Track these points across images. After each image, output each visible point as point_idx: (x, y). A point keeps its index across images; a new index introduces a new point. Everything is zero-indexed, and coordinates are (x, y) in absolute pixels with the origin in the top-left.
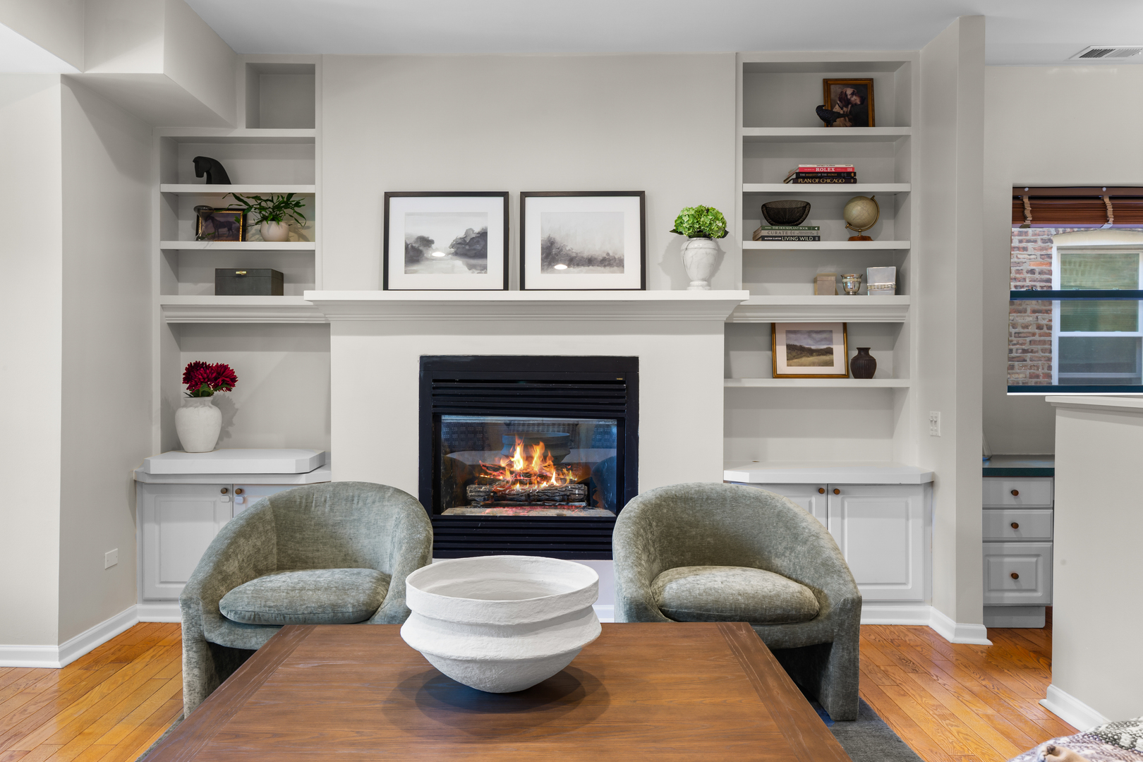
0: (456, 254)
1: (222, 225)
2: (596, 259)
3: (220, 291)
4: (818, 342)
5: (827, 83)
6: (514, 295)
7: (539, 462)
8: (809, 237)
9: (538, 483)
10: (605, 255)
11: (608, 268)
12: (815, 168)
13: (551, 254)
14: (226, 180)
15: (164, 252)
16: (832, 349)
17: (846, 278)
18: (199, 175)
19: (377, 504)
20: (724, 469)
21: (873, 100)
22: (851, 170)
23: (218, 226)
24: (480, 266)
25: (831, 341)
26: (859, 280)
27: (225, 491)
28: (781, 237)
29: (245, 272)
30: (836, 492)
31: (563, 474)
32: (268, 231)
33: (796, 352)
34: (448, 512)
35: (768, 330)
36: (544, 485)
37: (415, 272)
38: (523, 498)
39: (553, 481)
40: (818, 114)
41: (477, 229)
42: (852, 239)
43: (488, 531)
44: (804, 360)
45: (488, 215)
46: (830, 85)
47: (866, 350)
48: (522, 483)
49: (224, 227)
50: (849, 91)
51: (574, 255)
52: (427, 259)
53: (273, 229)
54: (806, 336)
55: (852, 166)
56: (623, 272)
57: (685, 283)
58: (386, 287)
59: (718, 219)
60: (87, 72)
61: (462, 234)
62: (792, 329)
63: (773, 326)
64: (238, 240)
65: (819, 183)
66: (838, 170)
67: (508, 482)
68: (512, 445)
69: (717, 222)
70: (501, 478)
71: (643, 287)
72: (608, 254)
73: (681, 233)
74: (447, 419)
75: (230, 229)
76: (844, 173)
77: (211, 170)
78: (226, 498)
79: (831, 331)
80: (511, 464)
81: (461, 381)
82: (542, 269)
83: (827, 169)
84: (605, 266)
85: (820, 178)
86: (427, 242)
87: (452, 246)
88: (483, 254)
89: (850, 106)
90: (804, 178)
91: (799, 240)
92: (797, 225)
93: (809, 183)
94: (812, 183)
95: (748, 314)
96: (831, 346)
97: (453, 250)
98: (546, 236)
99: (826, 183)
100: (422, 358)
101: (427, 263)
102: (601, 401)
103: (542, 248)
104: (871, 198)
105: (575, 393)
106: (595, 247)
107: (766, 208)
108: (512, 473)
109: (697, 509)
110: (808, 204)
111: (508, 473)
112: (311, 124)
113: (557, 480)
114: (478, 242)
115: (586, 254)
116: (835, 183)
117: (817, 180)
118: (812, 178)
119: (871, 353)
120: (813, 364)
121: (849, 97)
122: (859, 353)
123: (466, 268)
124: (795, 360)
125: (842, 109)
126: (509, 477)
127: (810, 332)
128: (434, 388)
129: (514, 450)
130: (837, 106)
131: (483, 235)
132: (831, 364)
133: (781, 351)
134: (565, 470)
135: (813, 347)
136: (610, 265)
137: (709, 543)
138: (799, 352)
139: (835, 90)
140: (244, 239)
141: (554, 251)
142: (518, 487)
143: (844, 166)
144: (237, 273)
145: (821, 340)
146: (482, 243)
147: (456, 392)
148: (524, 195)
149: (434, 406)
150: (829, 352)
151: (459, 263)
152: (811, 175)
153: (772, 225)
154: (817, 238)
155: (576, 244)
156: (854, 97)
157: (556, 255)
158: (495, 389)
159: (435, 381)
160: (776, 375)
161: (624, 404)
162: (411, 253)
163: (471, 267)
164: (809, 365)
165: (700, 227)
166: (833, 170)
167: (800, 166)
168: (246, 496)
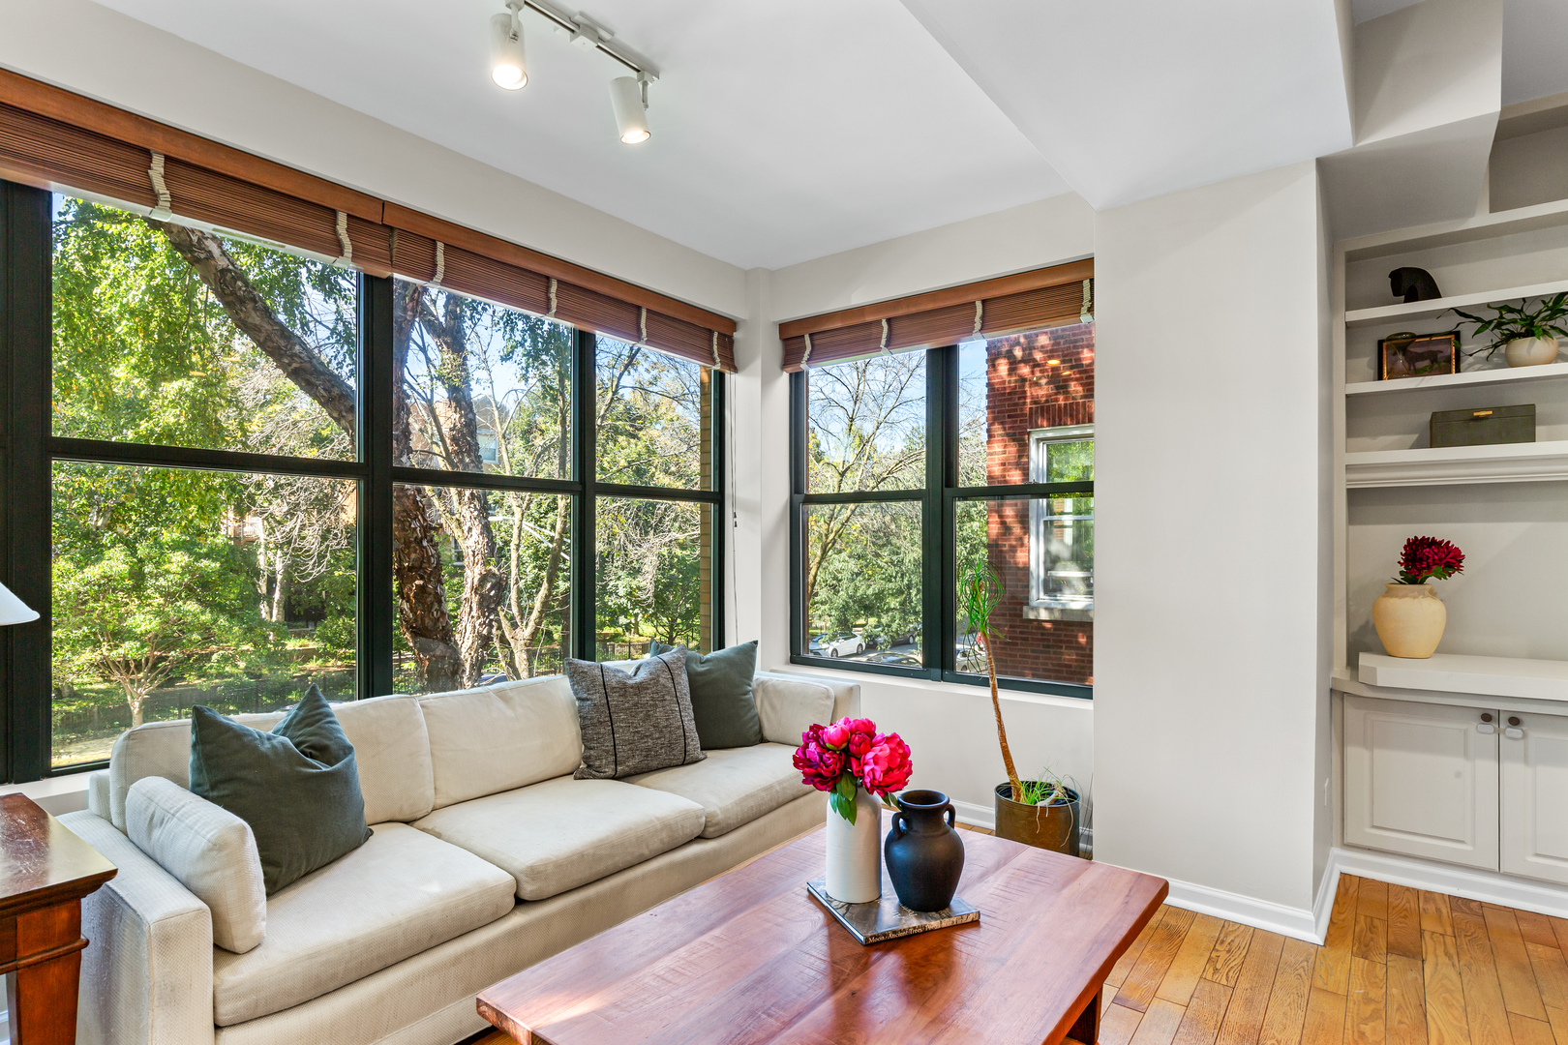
1: (1421, 357)
14: (1433, 292)
18: (1396, 291)
23: (1415, 359)
27: (1487, 718)
29: (1491, 412)
32: (1529, 352)
49: (1426, 359)
53: (1540, 346)
60: (1360, 144)
64: (1450, 372)
75: (1435, 361)
77: (1413, 284)
78: (1489, 727)
140: (1458, 371)
144: (1475, 414)
168: (1524, 728)
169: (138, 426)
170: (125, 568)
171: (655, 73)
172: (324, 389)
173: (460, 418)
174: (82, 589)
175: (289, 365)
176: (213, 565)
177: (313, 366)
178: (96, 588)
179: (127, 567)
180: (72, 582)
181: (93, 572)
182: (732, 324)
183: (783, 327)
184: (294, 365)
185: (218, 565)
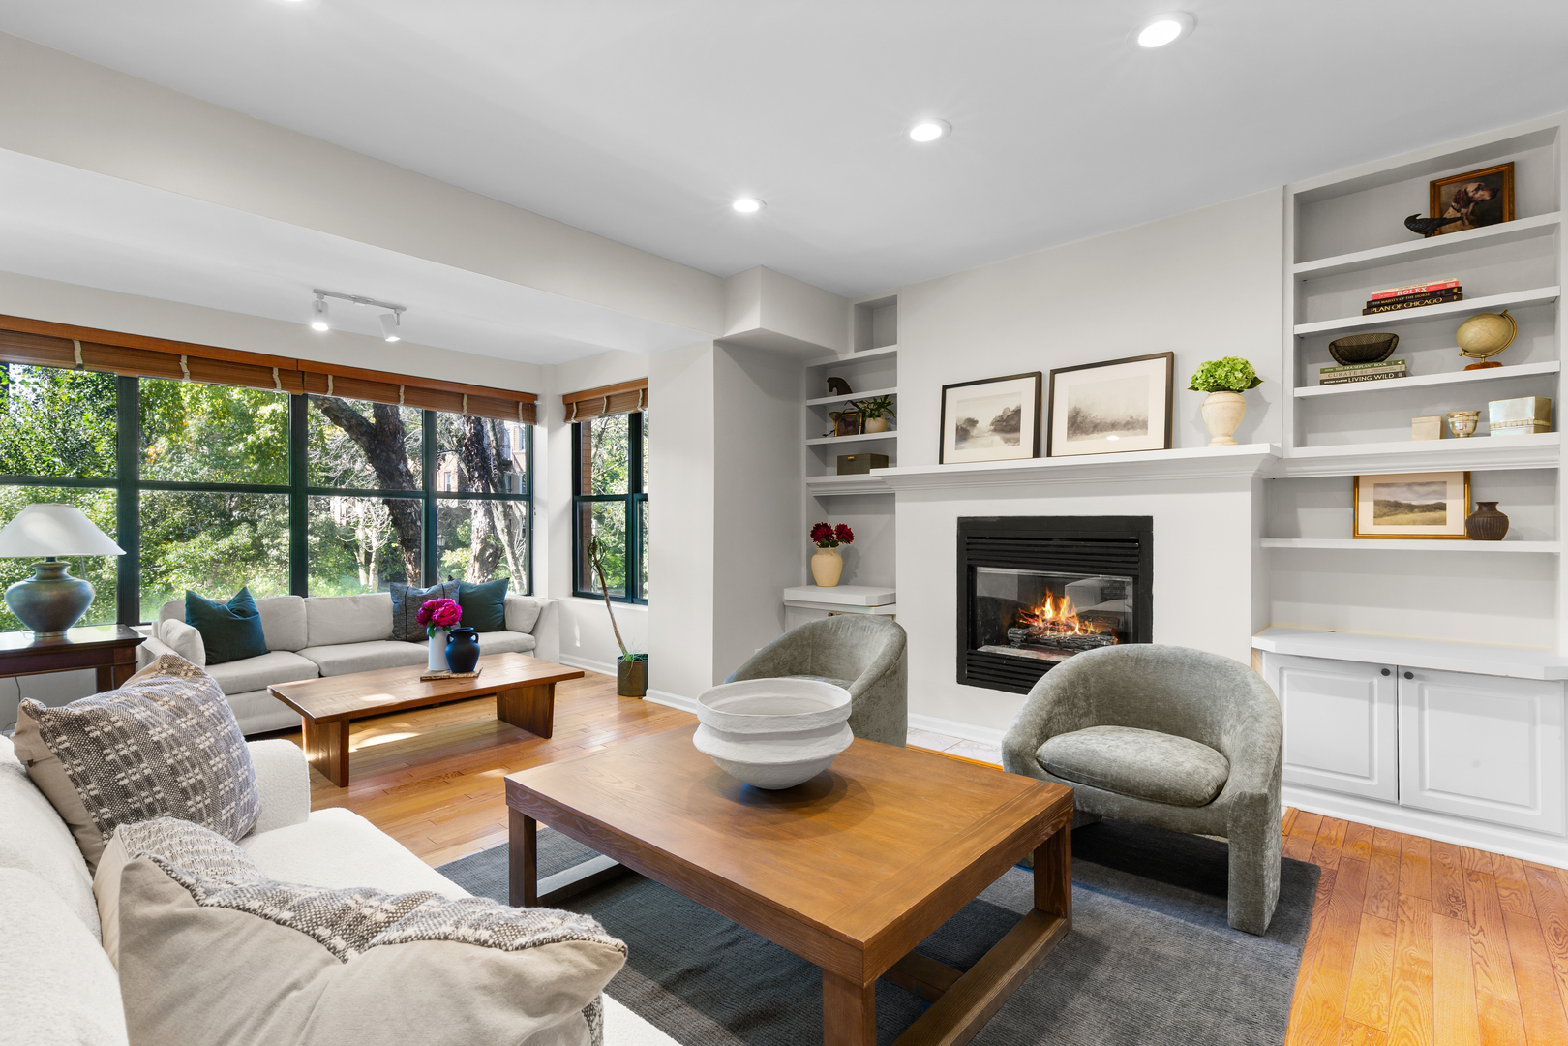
0: (995, 430)
2: (1119, 423)
3: (840, 472)
4: (1421, 496)
5: (1435, 187)
6: (1043, 462)
7: (1066, 613)
8: (1387, 374)
9: (1065, 631)
10: (1128, 419)
11: (1131, 431)
12: (1396, 292)
13: (1078, 425)
14: (849, 392)
15: (811, 447)
16: (1445, 504)
17: (1452, 417)
18: (831, 390)
19: (878, 634)
20: (1252, 635)
21: (1512, 189)
22: (1454, 285)
23: (847, 424)
24: (1014, 439)
25: (1444, 494)
26: (1476, 418)
28: (1347, 378)
30: (1409, 676)
31: (1085, 625)
32: (875, 425)
33: (1389, 509)
34: (984, 649)
35: (1351, 483)
36: (1070, 633)
37: (963, 448)
38: (1055, 643)
39: (1077, 630)
40: (1408, 227)
41: (1013, 407)
42: (1469, 368)
43: (1011, 669)
44: (1401, 517)
45: (1022, 395)
46: (1440, 187)
47: (1492, 505)
48: (1052, 629)
49: (851, 425)
50: (1471, 188)
51: (1098, 421)
52: (972, 437)
53: (878, 423)
54: (1405, 489)
55: (1455, 280)
56: (1146, 433)
57: (1208, 439)
58: (941, 462)
59: (1237, 370)
61: (1000, 414)
62: (1382, 482)
63: (1356, 479)
64: (857, 434)
65: (1402, 308)
66: (1432, 289)
67: (1040, 628)
68: (1044, 596)
69: (1236, 373)
70: (1035, 624)
71: (1168, 445)
72: (1132, 418)
73: (1197, 389)
74: (981, 570)
75: (854, 426)
76: (1441, 290)
77: (840, 386)
79: (1445, 483)
80: (1043, 613)
81: (991, 538)
82: (1068, 437)
83: (1414, 290)
84: (1128, 429)
85: (1403, 302)
86: (972, 423)
87: (992, 424)
88: (1016, 429)
89: (1472, 205)
90: (1378, 307)
91: (1374, 379)
92: (1382, 361)
93: (1387, 311)
94: (1391, 310)
95: (1305, 468)
96: (1444, 501)
97: (992, 427)
98: (1072, 407)
99: (1413, 307)
100: (959, 518)
101: (973, 440)
102: (1114, 558)
103: (1069, 418)
104: (1502, 313)
105: (1088, 550)
106: (1120, 412)
107: (1336, 347)
108: (1043, 620)
109: (1149, 671)
110: (1396, 336)
111: (1040, 620)
112: (895, 342)
113: (1080, 630)
114: (1013, 418)
115: (1110, 420)
116: (1427, 305)
117: (1398, 306)
118: (1391, 304)
119: (1499, 508)
120: (1414, 523)
121: (1471, 194)
122: (1480, 508)
123: (1002, 442)
124: (1387, 518)
125: (1458, 211)
126: (1041, 624)
127: (1410, 485)
128: (968, 544)
129: (1046, 601)
130: (1451, 210)
131: (1018, 412)
132: (1443, 522)
133: (1366, 509)
134: (1087, 622)
135: (1414, 503)
136: (1133, 428)
137: (1158, 707)
138: (1392, 509)
139: (1447, 192)
140: (863, 432)
141: (1079, 420)
142: (1048, 633)
143: (1442, 282)
144: (854, 458)
145: (1428, 494)
146: (1016, 419)
147: (984, 547)
148: (1054, 372)
149: (969, 559)
150: (1442, 507)
151: (997, 438)
152: (1389, 301)
153: (1344, 365)
154: (1400, 374)
155: (1098, 412)
156: (1480, 192)
157: (1081, 423)
158: (1017, 545)
159: (968, 538)
160: (1356, 535)
161: (1137, 562)
162: (961, 433)
163: (1007, 441)
164: (1408, 524)
165: (1216, 381)
166: (1424, 290)
167: (1373, 293)
169: (246, 439)
170: (247, 541)
171: (404, 309)
172: (346, 421)
173: (471, 429)
174: (216, 557)
175: (322, 405)
176: (314, 539)
177: (339, 405)
178: (227, 556)
179: (250, 541)
180: (209, 551)
181: (224, 544)
182: (535, 397)
183: (565, 397)
184: (326, 405)
185: (318, 539)
